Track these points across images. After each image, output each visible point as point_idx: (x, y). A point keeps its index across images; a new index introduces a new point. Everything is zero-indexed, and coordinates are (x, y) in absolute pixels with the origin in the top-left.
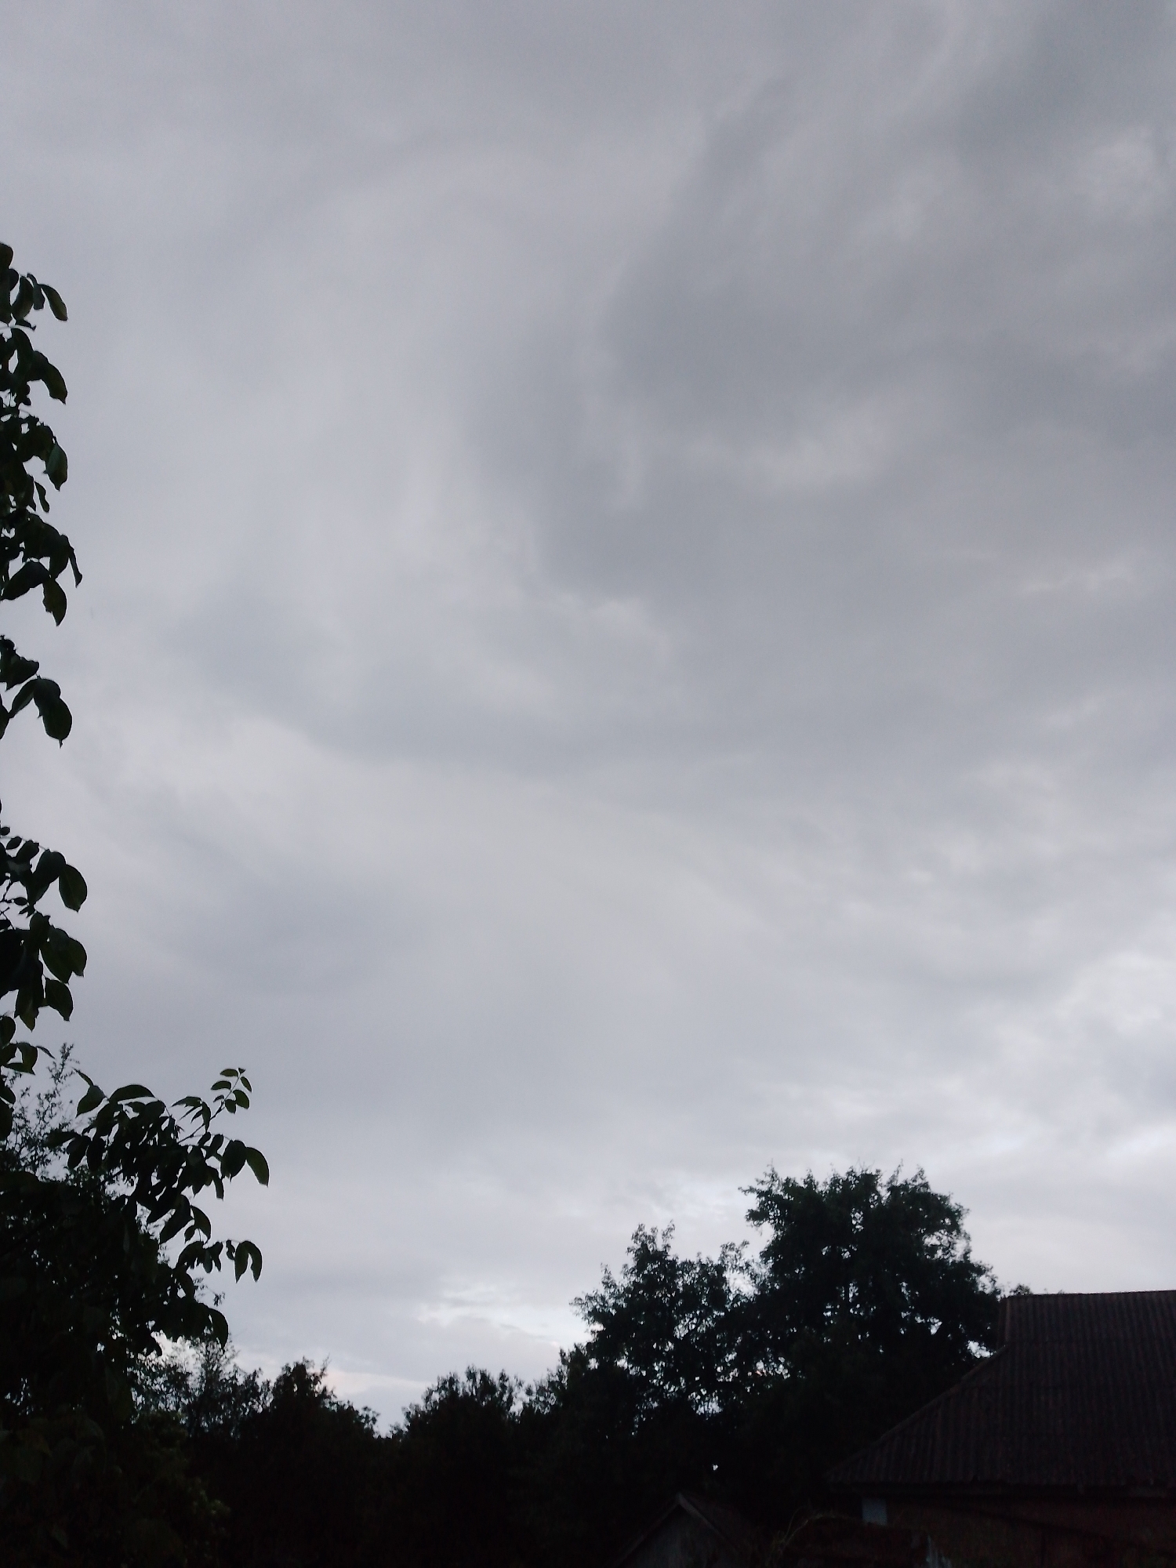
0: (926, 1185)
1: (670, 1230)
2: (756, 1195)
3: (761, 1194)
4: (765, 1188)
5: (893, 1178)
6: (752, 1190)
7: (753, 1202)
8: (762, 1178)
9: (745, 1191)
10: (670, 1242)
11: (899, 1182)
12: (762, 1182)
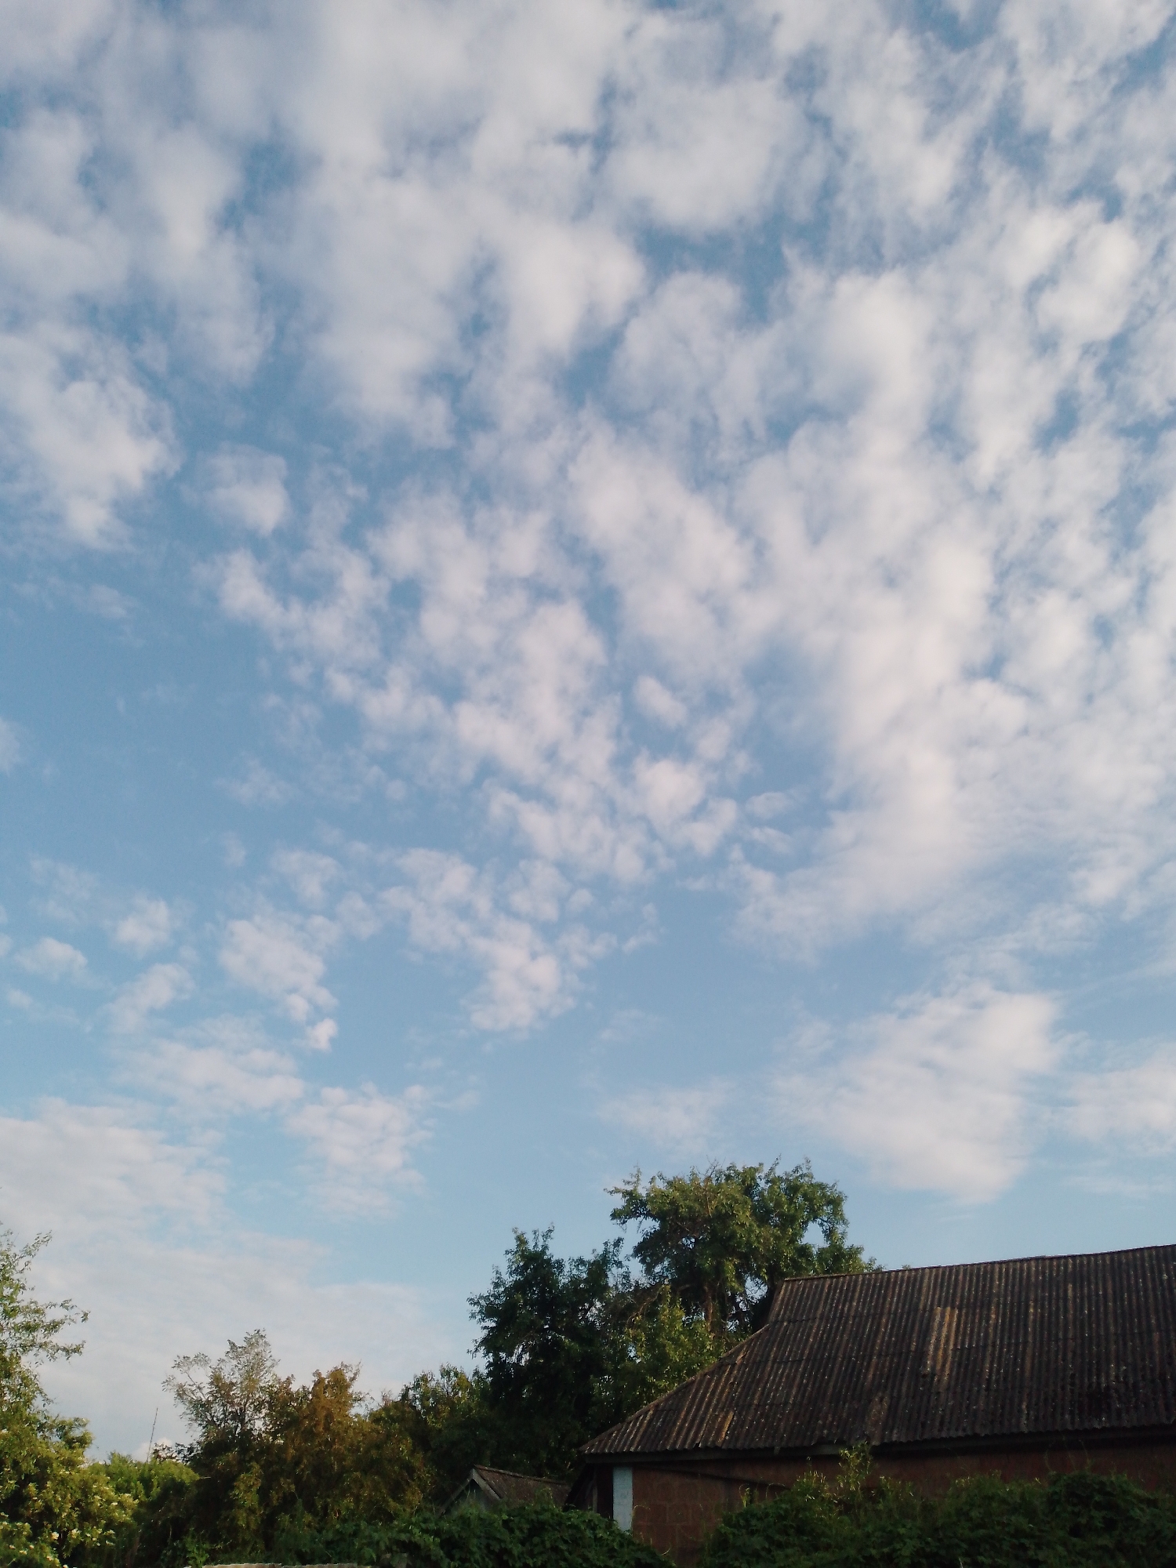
0: (811, 1176)
1: (550, 1231)
2: (620, 1195)
3: (626, 1193)
4: (630, 1188)
5: (772, 1169)
6: (617, 1191)
7: (619, 1202)
8: (628, 1179)
9: (611, 1193)
10: (549, 1242)
11: (779, 1172)
12: (629, 1183)
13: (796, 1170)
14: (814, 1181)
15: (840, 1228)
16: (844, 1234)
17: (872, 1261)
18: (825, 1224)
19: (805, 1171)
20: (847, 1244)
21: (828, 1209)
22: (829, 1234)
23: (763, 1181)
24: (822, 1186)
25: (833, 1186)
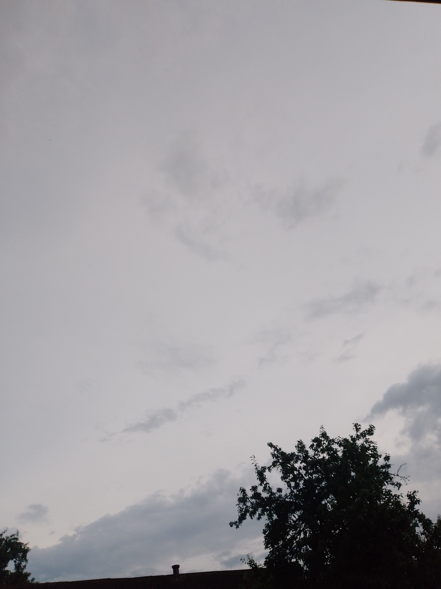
13: (12, 536)
14: (18, 541)
15: (23, 564)
16: (25, 566)
17: (33, 579)
18: (17, 561)
19: (16, 537)
20: (25, 571)
21: (21, 555)
22: (18, 567)
24: (20, 544)
25: (26, 544)
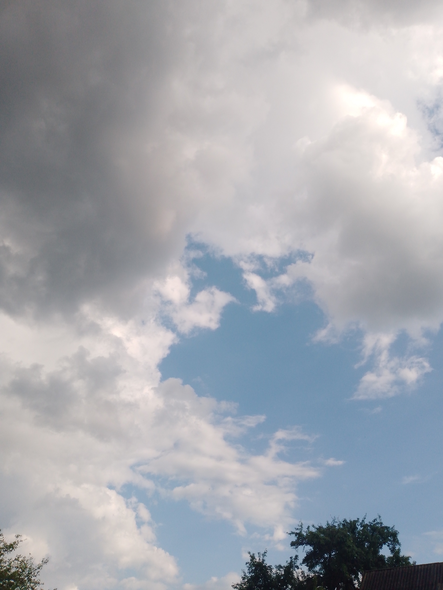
0: (381, 523)
1: (265, 553)
2: (294, 535)
3: (296, 534)
4: (298, 531)
8: (297, 527)
10: (265, 558)
11: (367, 522)
23: (359, 526)
